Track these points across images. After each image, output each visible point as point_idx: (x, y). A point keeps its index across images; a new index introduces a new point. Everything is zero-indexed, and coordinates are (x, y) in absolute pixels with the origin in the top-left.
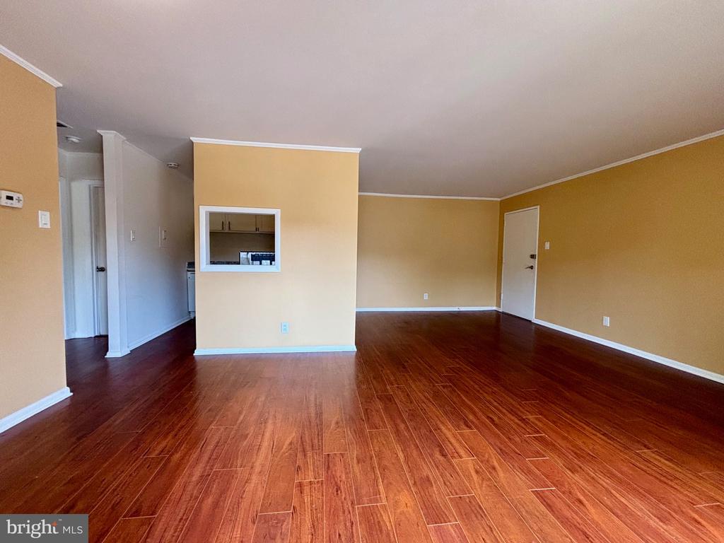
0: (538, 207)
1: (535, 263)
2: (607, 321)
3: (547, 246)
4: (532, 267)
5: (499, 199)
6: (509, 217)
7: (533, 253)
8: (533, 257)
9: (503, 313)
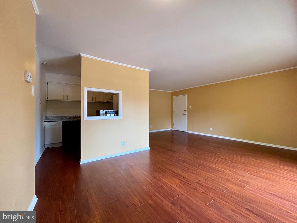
0: (186, 95)
1: (186, 113)
2: (211, 129)
3: (190, 107)
4: (185, 114)
5: (171, 92)
6: (175, 98)
7: (185, 110)
8: (185, 111)
9: (175, 130)
